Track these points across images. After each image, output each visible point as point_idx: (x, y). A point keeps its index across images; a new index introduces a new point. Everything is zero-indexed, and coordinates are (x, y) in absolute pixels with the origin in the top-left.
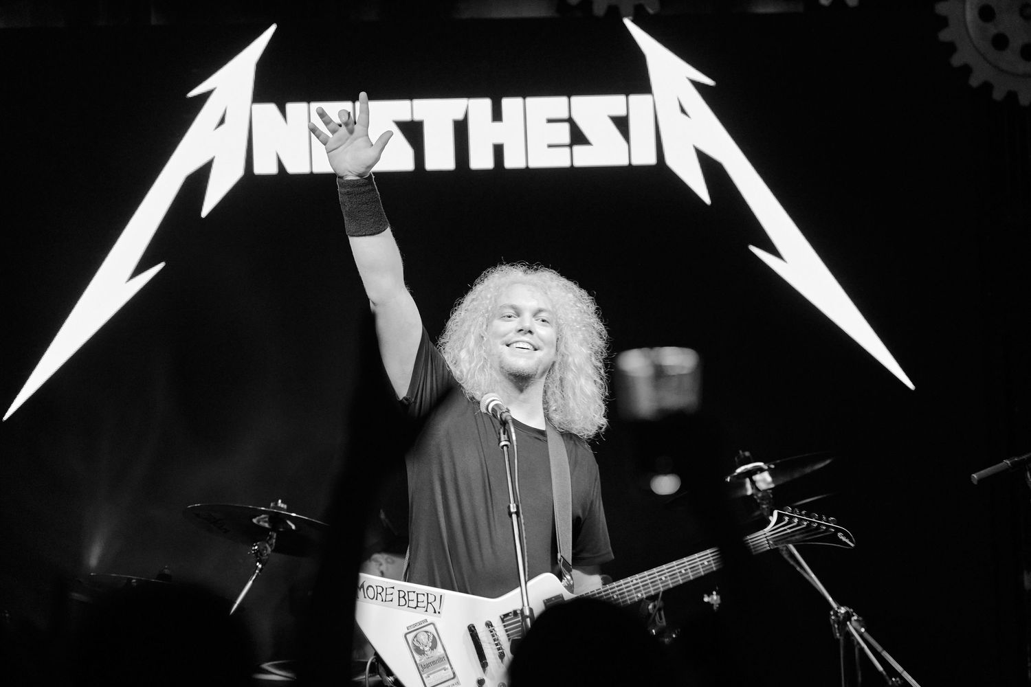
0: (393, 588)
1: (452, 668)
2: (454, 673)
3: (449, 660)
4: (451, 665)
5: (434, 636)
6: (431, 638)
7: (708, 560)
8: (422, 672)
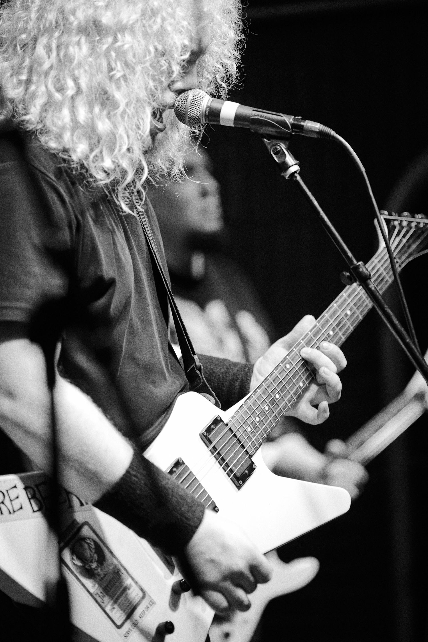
0: (15, 487)
1: (136, 583)
2: (142, 589)
3: (129, 574)
4: (133, 579)
5: (95, 543)
6: (93, 546)
7: (349, 308)
8: (103, 605)
